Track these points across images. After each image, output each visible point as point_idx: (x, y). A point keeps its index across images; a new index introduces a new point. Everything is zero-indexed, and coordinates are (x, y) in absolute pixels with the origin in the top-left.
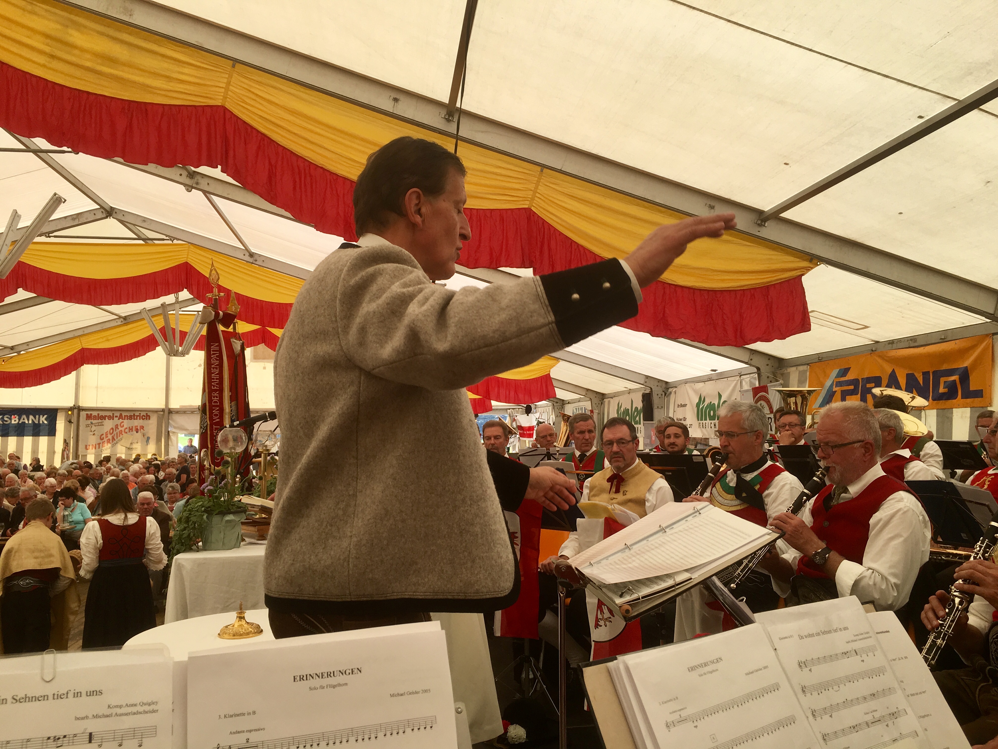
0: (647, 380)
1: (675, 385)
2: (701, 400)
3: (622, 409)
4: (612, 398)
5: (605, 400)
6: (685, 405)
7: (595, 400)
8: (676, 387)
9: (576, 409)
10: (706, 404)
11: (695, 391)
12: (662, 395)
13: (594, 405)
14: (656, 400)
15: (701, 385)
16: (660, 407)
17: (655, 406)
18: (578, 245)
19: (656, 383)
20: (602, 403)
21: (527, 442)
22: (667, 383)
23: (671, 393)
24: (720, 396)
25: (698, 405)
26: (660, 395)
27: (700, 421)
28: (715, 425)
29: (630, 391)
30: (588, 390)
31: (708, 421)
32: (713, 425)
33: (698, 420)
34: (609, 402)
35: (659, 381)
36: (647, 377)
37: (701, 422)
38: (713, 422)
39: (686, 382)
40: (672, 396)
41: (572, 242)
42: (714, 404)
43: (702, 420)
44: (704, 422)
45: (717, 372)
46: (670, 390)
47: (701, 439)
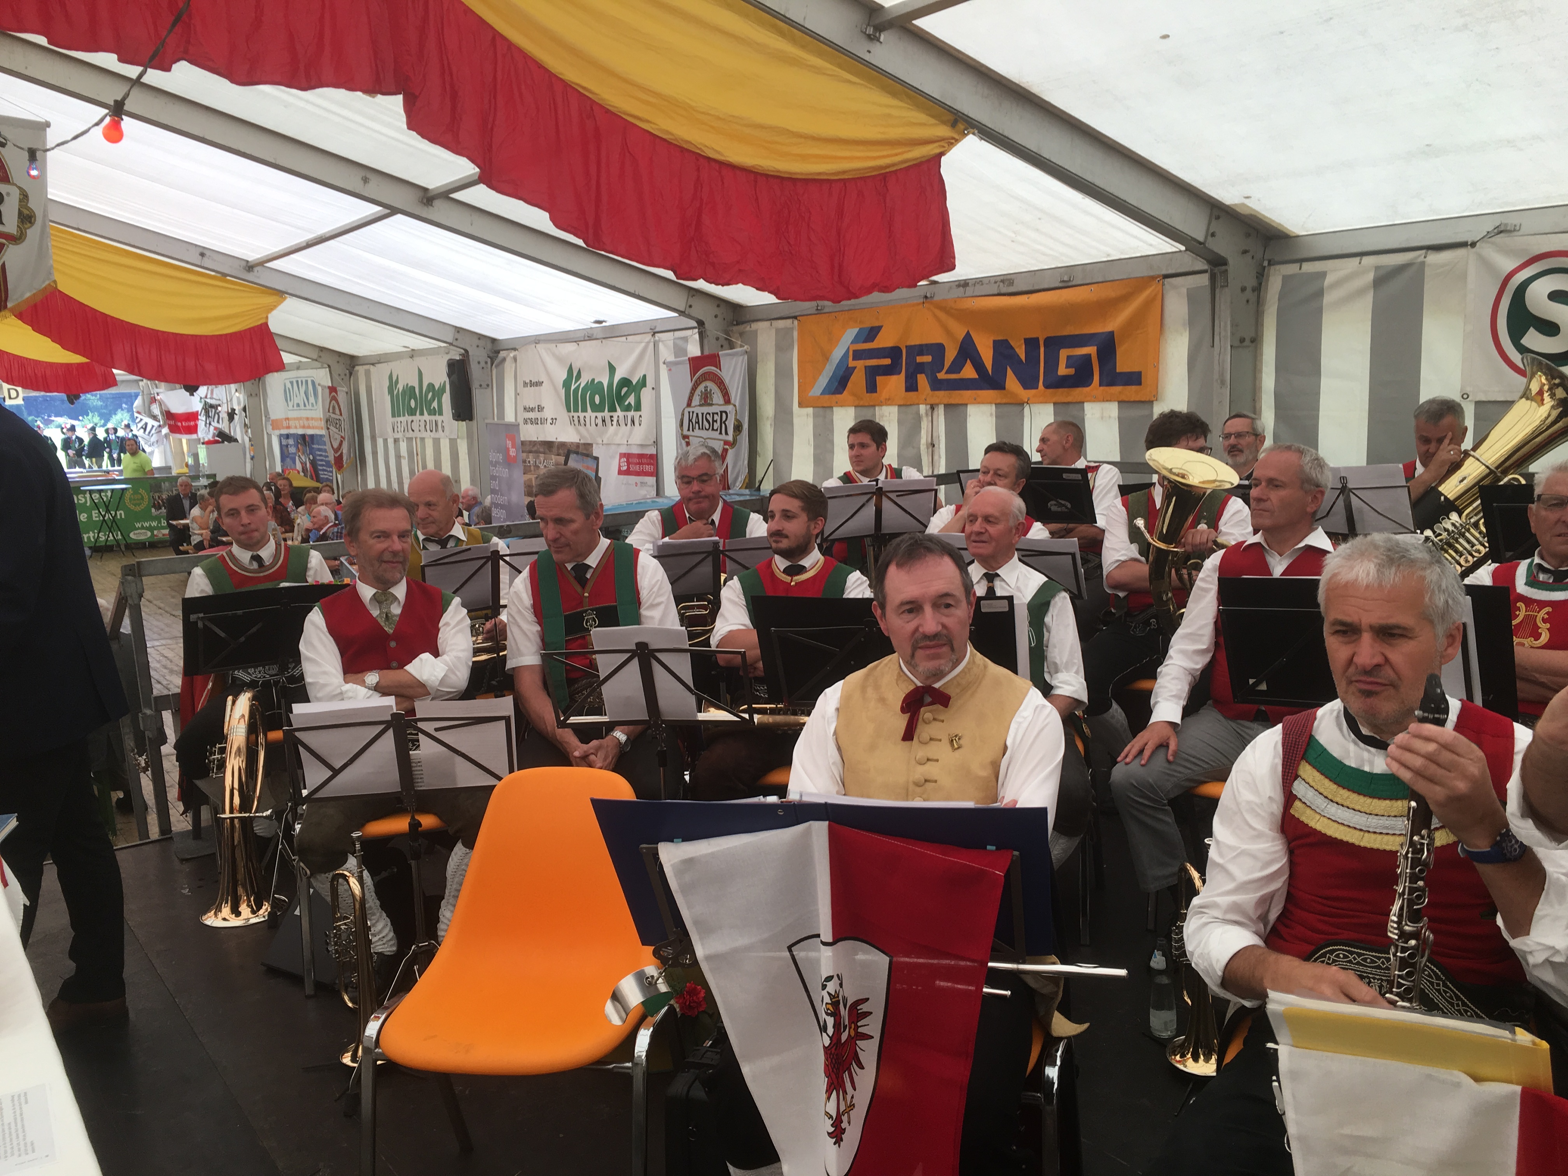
0: (457, 336)
1: (514, 345)
2: (573, 374)
3: (400, 386)
4: (373, 364)
5: (357, 368)
6: (539, 384)
7: (339, 369)
8: (515, 349)
10: (583, 382)
11: (559, 359)
12: (486, 363)
13: (335, 376)
14: (476, 372)
15: (571, 347)
16: (484, 385)
17: (475, 385)
19: (476, 342)
20: (351, 374)
21: (184, 441)
22: (494, 341)
23: (504, 360)
24: (612, 369)
25: (567, 384)
26: (483, 364)
27: (572, 414)
29: (413, 354)
30: (322, 349)
31: (590, 414)
33: (569, 411)
34: (368, 374)
35: (481, 337)
36: (458, 330)
37: (576, 415)
38: (600, 415)
39: (537, 340)
40: (509, 366)
42: (601, 383)
43: (576, 410)
44: (582, 415)
45: (604, 324)
46: (502, 354)
47: (578, 445)
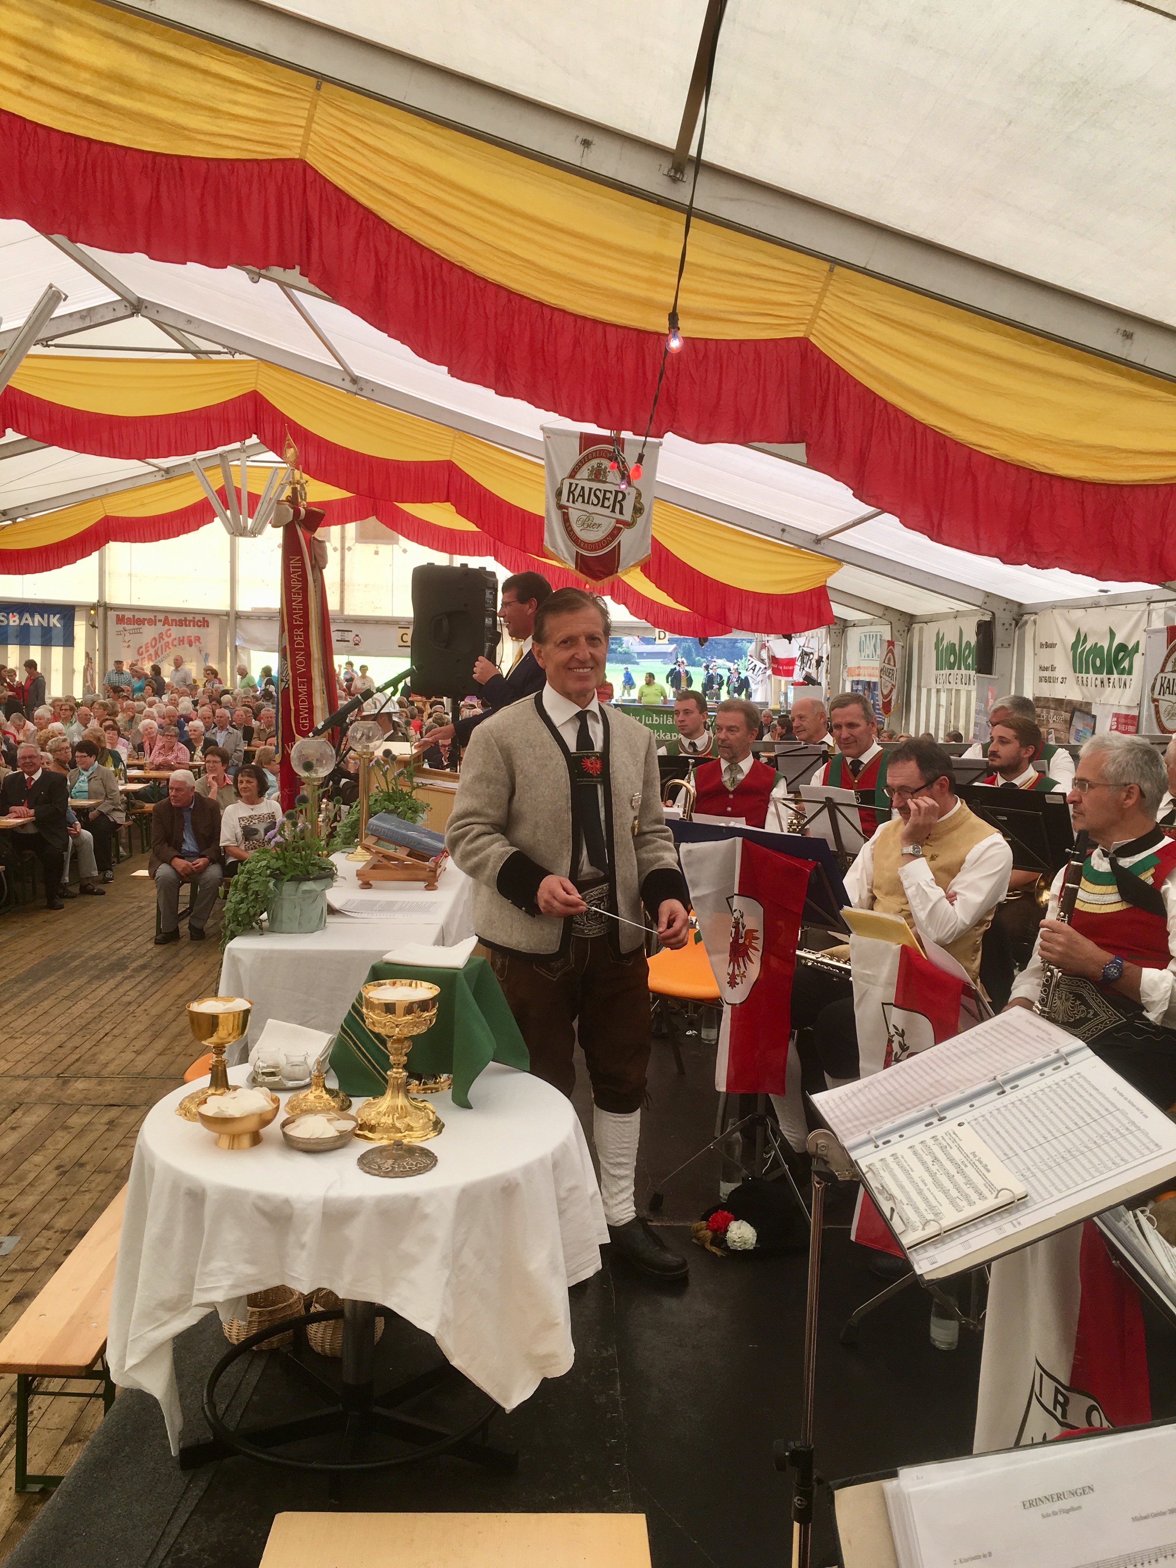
0: (987, 600)
1: (1035, 610)
2: (1080, 638)
3: (945, 643)
4: (926, 623)
5: (914, 625)
6: (1052, 646)
7: (900, 626)
8: (1036, 614)
9: (865, 636)
10: (1088, 645)
11: (1070, 624)
12: (1011, 625)
13: (895, 632)
14: (999, 632)
15: (1081, 612)
16: (1006, 645)
17: (997, 644)
18: (886, 404)
19: (1004, 606)
20: (909, 630)
21: (783, 682)
22: (1020, 605)
23: (1026, 622)
24: (1112, 634)
25: (1075, 646)
26: (1007, 626)
27: (1078, 674)
28: (1102, 682)
29: (957, 615)
30: (887, 608)
31: (1091, 675)
32: (1099, 682)
33: (1075, 672)
34: (921, 629)
35: (1008, 601)
36: (988, 595)
37: (1080, 675)
38: (1099, 676)
39: (1054, 606)
40: (1029, 630)
41: (876, 398)
42: (1102, 647)
43: (1081, 672)
44: (1085, 676)
45: (1109, 593)
46: (1026, 617)
47: (1081, 704)
